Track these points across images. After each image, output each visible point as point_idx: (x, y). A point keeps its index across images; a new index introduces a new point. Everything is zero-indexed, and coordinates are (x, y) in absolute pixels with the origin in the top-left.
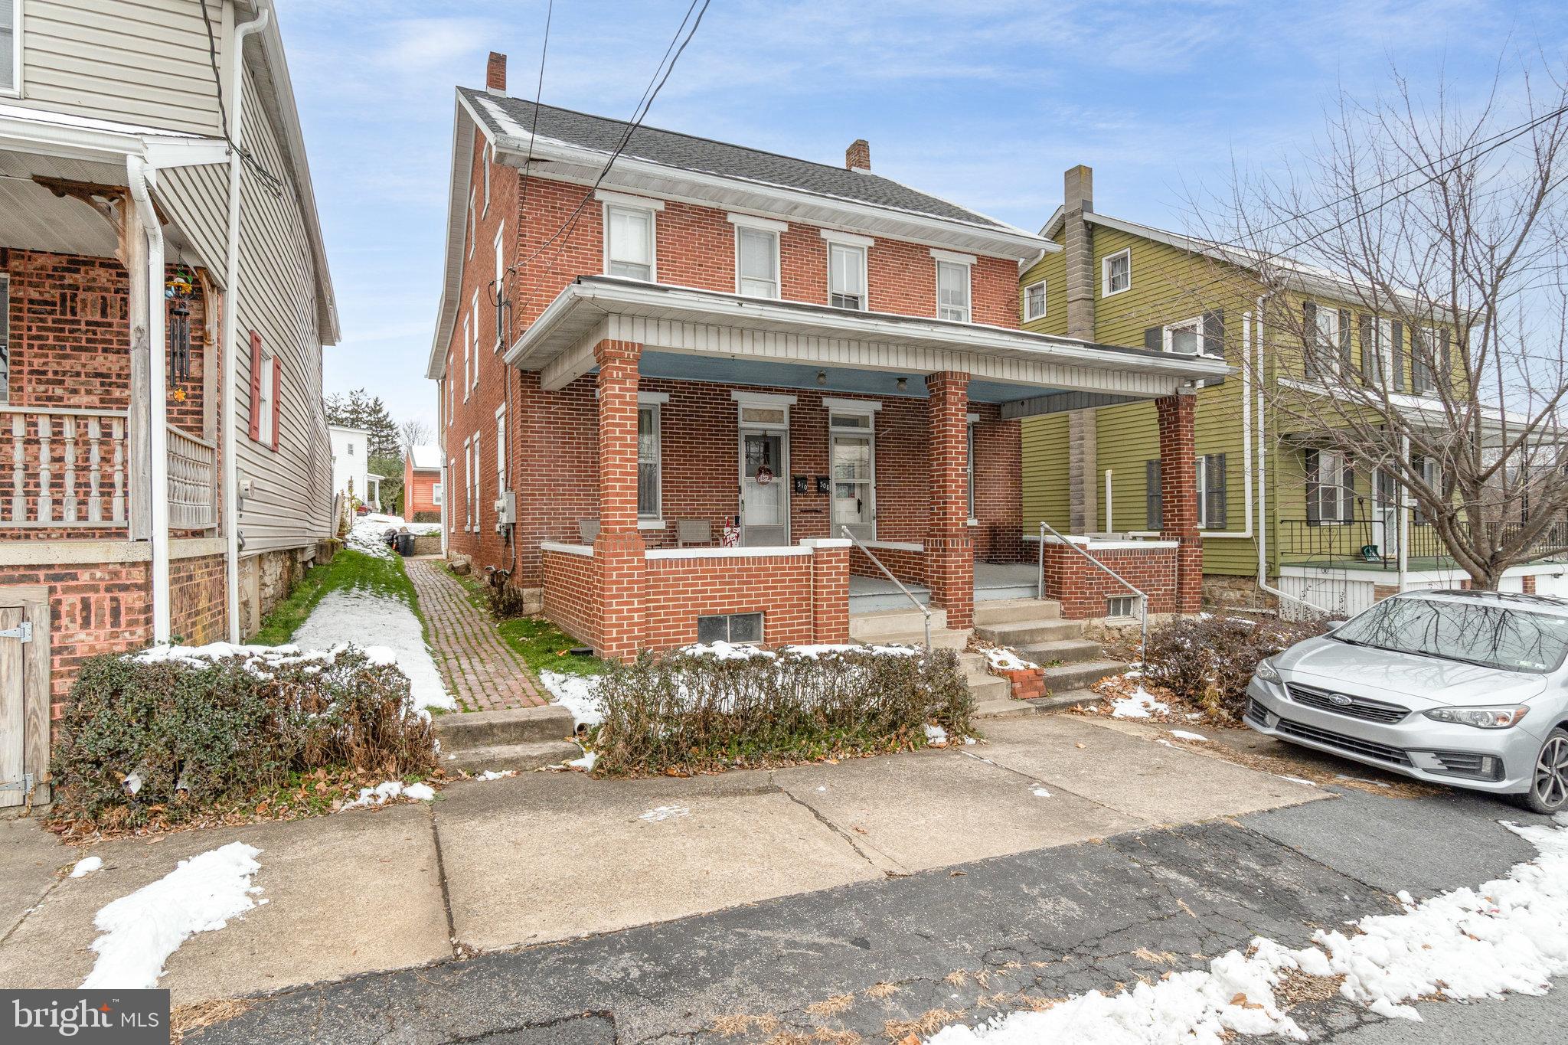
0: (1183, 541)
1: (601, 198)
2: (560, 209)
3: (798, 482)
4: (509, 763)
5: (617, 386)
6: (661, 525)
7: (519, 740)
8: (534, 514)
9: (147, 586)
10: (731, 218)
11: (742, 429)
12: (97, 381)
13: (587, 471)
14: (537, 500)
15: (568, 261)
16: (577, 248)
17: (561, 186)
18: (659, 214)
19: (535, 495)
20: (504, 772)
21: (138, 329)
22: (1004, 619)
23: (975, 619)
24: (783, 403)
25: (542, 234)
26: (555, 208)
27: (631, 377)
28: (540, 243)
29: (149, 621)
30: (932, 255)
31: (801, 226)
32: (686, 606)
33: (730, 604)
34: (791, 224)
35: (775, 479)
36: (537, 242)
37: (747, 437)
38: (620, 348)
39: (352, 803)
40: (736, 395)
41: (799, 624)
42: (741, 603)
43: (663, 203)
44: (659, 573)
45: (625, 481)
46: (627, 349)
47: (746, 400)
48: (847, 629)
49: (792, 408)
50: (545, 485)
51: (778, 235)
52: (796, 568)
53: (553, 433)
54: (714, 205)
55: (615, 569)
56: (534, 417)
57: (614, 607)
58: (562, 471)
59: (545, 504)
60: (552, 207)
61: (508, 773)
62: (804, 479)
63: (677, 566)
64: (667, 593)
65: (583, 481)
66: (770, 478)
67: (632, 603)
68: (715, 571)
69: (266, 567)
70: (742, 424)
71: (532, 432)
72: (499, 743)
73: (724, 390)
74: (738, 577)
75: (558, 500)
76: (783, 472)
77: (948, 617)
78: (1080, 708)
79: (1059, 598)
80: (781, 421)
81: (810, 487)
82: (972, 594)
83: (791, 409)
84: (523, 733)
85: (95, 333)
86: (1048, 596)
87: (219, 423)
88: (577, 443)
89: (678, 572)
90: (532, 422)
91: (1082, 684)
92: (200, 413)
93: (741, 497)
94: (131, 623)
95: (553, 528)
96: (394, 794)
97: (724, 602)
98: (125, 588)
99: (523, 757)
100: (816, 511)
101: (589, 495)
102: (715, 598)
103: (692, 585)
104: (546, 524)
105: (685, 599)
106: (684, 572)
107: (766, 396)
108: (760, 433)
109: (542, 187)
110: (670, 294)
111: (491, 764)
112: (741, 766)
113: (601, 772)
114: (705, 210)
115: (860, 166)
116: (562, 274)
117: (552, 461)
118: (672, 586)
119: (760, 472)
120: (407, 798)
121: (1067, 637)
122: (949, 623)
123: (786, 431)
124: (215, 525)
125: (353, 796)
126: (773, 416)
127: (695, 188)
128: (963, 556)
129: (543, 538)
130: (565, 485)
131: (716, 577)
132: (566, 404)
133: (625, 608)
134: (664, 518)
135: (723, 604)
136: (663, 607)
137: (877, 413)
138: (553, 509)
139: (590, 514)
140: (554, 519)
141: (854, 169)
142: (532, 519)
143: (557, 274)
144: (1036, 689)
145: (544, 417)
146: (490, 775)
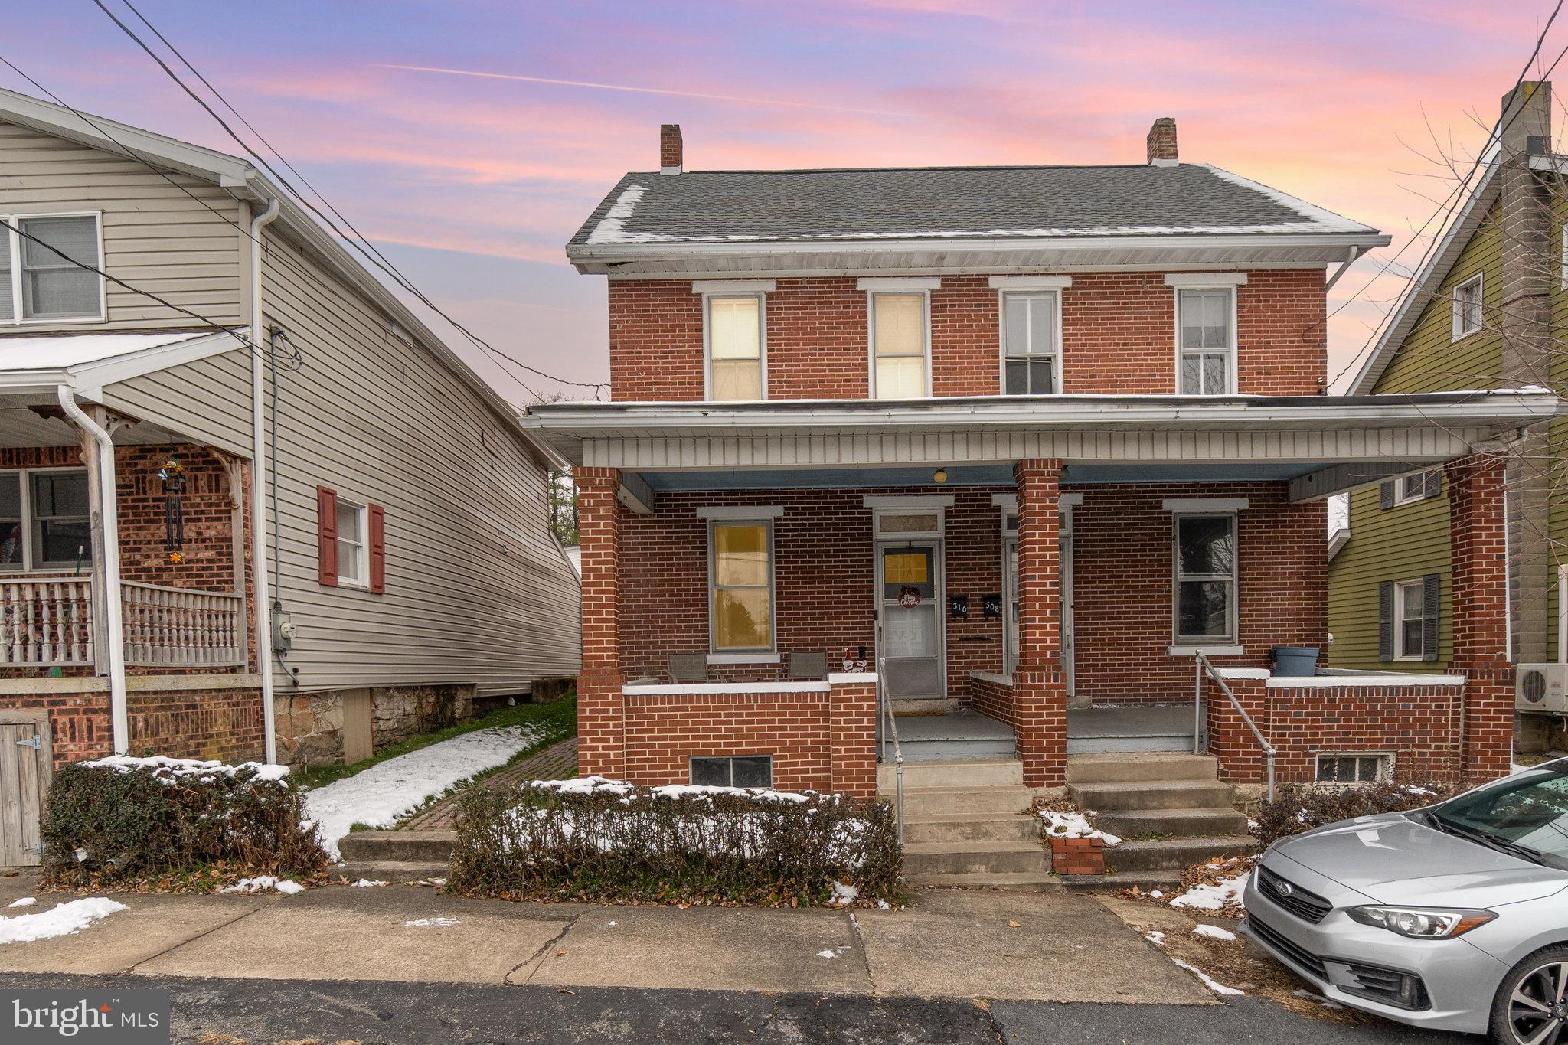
0: (1471, 675)
1: (699, 291)
2: (653, 311)
3: (956, 604)
4: (384, 875)
5: (590, 515)
6: (775, 658)
7: (414, 858)
8: (632, 648)
9: (109, 711)
10: (861, 285)
11: (878, 541)
12: (161, 547)
13: (688, 600)
14: (634, 633)
15: (663, 368)
16: (673, 352)
17: (653, 285)
18: (770, 296)
19: (631, 628)
20: (377, 882)
21: (95, 513)
22: (1116, 777)
23: (1069, 775)
24: (936, 506)
25: (633, 342)
26: (648, 311)
27: (604, 503)
28: (632, 353)
29: (111, 738)
30: (1167, 283)
31: (959, 278)
32: (675, 745)
33: (726, 745)
34: (945, 279)
35: (924, 601)
36: (628, 353)
37: (887, 552)
38: (590, 474)
39: (232, 888)
40: (868, 501)
41: (814, 771)
42: (740, 744)
43: (774, 283)
44: (643, 710)
45: (600, 613)
46: (597, 475)
47: (881, 506)
48: (874, 779)
49: (948, 510)
50: (642, 617)
51: (928, 294)
52: (810, 707)
53: (649, 560)
54: (838, 273)
55: (588, 705)
56: (629, 544)
57: (588, 744)
58: (660, 601)
59: (643, 638)
60: (645, 311)
61: (381, 883)
62: (963, 600)
63: (663, 703)
64: (652, 731)
65: (684, 611)
66: (918, 600)
67: (608, 740)
68: (708, 708)
69: (378, 702)
70: (878, 535)
71: (627, 560)
72: (396, 859)
73: (854, 497)
74: (737, 715)
75: (656, 632)
76: (937, 591)
77: (1025, 771)
78: (1136, 891)
79: (1217, 753)
80: (933, 528)
81: (974, 610)
82: (1064, 743)
83: (946, 512)
84: (418, 852)
85: (159, 507)
86: (1210, 750)
87: (248, 575)
88: (677, 570)
89: (664, 709)
90: (627, 549)
91: (1176, 864)
92: (231, 568)
93: (879, 623)
94: (101, 738)
95: (653, 663)
96: (265, 886)
97: (720, 742)
98: (95, 712)
99: (397, 871)
100: (982, 639)
101: (691, 626)
102: (708, 737)
103: (681, 723)
104: (644, 658)
105: (672, 738)
106: (671, 709)
107: (912, 499)
108: (905, 545)
109: (633, 290)
110: (629, 414)
111: (369, 875)
112: (581, 899)
113: (450, 890)
114: (827, 281)
115: (1161, 157)
116: (657, 384)
117: (649, 591)
118: (658, 724)
119: (904, 593)
120: (276, 890)
121: (1205, 805)
122: (1025, 778)
123: (940, 540)
124: (245, 663)
125: (234, 883)
126: (923, 522)
127: (802, 259)
128: (1049, 694)
129: (642, 674)
130: (664, 616)
131: (710, 716)
132: (664, 527)
133: (600, 745)
134: (779, 651)
135: (719, 745)
136: (648, 746)
137: (1076, 508)
138: (651, 642)
139: (692, 647)
140: (652, 653)
141: (1156, 162)
142: (629, 654)
143: (651, 384)
144: (1089, 863)
145: (639, 543)
146: (364, 883)
